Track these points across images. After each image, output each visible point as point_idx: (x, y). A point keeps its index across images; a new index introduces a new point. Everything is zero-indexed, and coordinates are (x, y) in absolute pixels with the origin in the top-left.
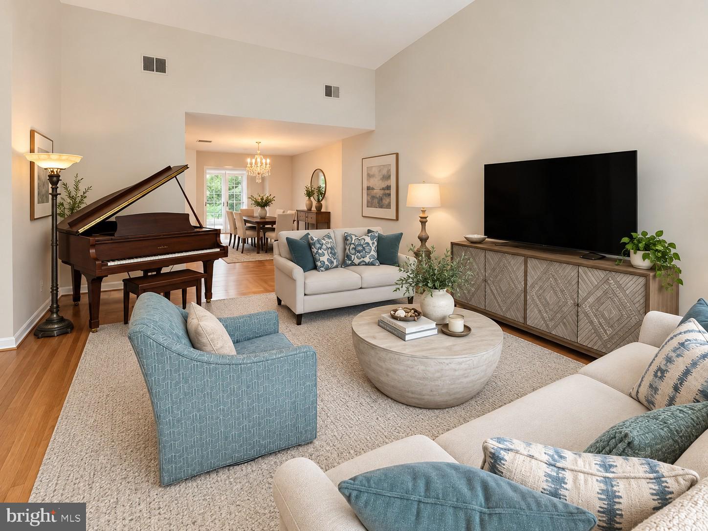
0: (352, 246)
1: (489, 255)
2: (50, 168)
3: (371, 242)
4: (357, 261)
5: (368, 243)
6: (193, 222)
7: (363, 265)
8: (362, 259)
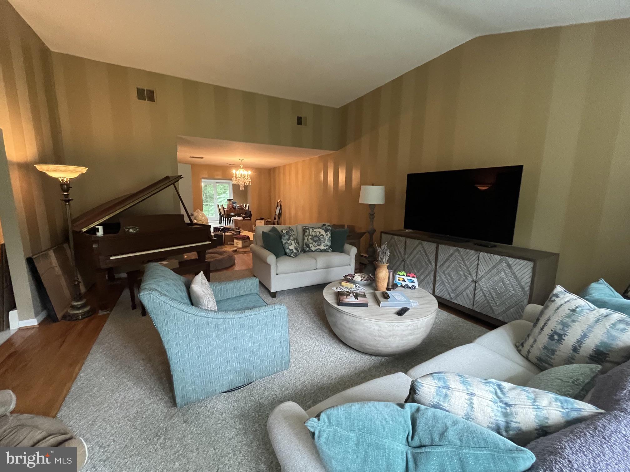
0: (310, 237)
1: (409, 241)
2: (61, 178)
3: (324, 234)
4: (313, 248)
5: (322, 235)
6: (187, 220)
7: (319, 251)
8: (318, 247)
